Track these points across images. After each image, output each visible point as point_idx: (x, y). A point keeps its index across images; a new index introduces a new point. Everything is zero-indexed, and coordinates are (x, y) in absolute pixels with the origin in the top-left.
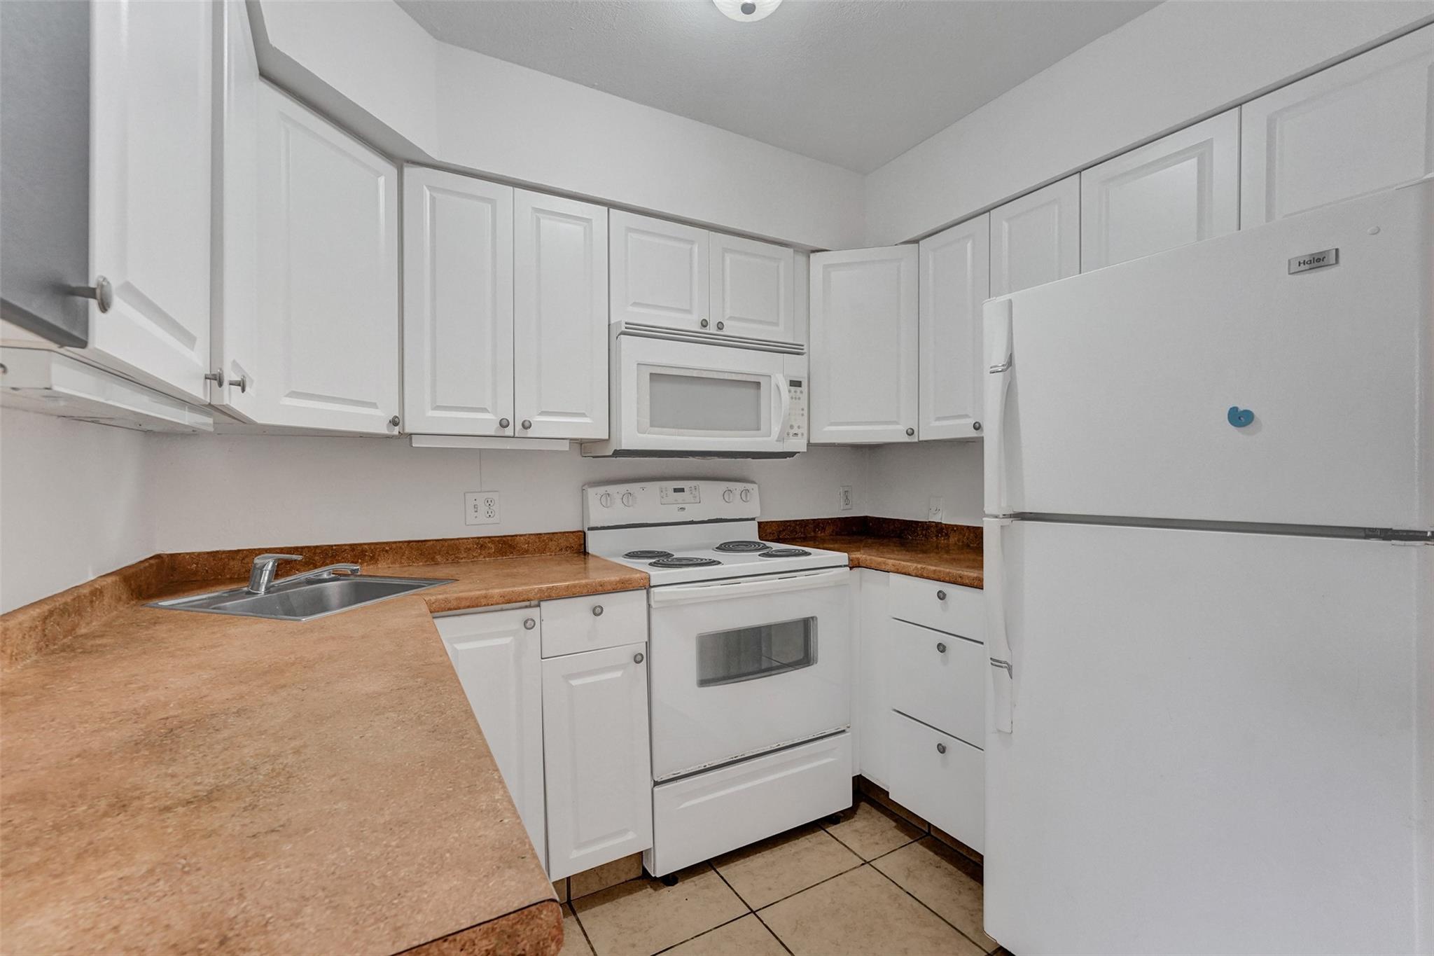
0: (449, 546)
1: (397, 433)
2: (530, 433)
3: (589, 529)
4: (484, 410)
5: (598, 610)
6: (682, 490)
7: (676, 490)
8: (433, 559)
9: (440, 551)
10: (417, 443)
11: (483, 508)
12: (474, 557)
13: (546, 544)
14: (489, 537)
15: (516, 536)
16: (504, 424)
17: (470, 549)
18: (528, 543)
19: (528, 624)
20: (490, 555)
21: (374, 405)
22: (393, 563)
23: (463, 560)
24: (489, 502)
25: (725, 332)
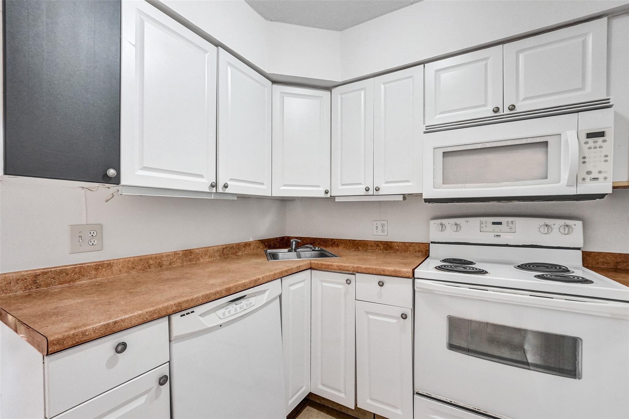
0: (364, 243)
1: (330, 196)
2: (380, 193)
3: (432, 242)
4: (361, 184)
5: (381, 284)
6: (500, 223)
7: (494, 223)
8: (358, 248)
9: (361, 245)
10: (337, 200)
11: (380, 228)
12: (374, 250)
13: (408, 248)
14: (381, 242)
15: (393, 242)
16: (367, 190)
17: (372, 246)
18: (399, 246)
19: (348, 282)
20: (381, 250)
21: (318, 186)
22: (344, 248)
23: (370, 250)
24: (383, 226)
25: (518, 110)
